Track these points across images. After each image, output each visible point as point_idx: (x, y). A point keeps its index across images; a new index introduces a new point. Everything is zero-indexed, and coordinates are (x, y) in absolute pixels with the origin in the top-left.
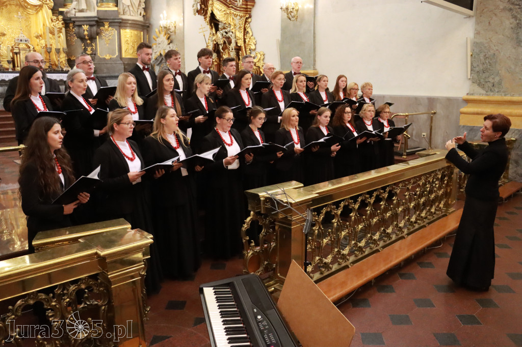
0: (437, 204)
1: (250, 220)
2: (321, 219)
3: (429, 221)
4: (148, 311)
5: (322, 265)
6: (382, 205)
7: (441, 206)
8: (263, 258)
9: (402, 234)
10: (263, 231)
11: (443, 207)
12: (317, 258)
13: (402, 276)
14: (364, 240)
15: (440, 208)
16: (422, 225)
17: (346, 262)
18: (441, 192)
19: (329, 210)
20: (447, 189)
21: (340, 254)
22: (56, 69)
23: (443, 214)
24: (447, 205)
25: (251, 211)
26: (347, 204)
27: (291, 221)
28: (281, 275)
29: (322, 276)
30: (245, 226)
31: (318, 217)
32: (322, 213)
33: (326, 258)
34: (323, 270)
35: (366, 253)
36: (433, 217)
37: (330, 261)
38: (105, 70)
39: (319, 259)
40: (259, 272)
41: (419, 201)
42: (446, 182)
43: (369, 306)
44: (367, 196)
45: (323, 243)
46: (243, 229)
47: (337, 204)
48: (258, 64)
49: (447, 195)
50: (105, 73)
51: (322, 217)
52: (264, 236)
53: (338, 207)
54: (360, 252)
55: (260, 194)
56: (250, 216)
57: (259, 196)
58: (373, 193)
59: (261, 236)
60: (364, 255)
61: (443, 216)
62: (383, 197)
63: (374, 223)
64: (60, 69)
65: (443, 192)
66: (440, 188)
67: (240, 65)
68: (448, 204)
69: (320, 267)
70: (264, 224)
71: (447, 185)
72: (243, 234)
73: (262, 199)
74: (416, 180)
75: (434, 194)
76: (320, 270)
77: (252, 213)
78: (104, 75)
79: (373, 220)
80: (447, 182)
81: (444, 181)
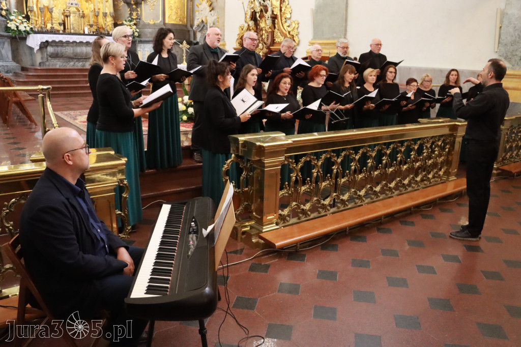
0: (435, 171)
1: (230, 162)
2: (299, 167)
3: (425, 186)
4: (129, 230)
5: (299, 211)
6: (369, 163)
7: (441, 173)
8: (243, 199)
9: (391, 194)
10: (244, 173)
11: (443, 175)
12: (294, 203)
13: (379, 230)
14: (348, 193)
15: (439, 175)
16: (416, 188)
17: (326, 212)
18: (441, 159)
19: (308, 159)
20: (448, 157)
21: (320, 203)
22: (103, 32)
23: (443, 181)
24: (447, 173)
25: (232, 154)
26: (328, 156)
27: (264, 163)
28: (256, 214)
29: (298, 221)
30: (226, 166)
31: (296, 165)
32: (301, 161)
33: (304, 205)
34: (301, 215)
35: (349, 206)
36: (430, 183)
37: (308, 208)
38: (149, 35)
39: (296, 205)
40: (238, 211)
41: (413, 164)
42: (447, 150)
43: (337, 250)
44: (351, 151)
45: (300, 189)
46: (224, 169)
47: (318, 156)
48: (291, 33)
49: (448, 163)
50: (149, 38)
51: (300, 165)
52: (244, 178)
53: (318, 159)
54: (342, 204)
55: (240, 138)
56: (231, 158)
57: (238, 139)
58: (359, 150)
59: (241, 178)
60: (346, 208)
61: (442, 183)
62: (371, 155)
63: (359, 179)
64: (107, 32)
65: (444, 160)
66: (440, 155)
67: (275, 33)
68: (450, 172)
69: (298, 212)
70: (245, 167)
71: (449, 153)
72: (222, 174)
73: (240, 142)
74: (411, 143)
75: (432, 160)
76: (298, 216)
77: (233, 155)
78: (146, 39)
79: (358, 175)
80: (449, 150)
81: (446, 149)
